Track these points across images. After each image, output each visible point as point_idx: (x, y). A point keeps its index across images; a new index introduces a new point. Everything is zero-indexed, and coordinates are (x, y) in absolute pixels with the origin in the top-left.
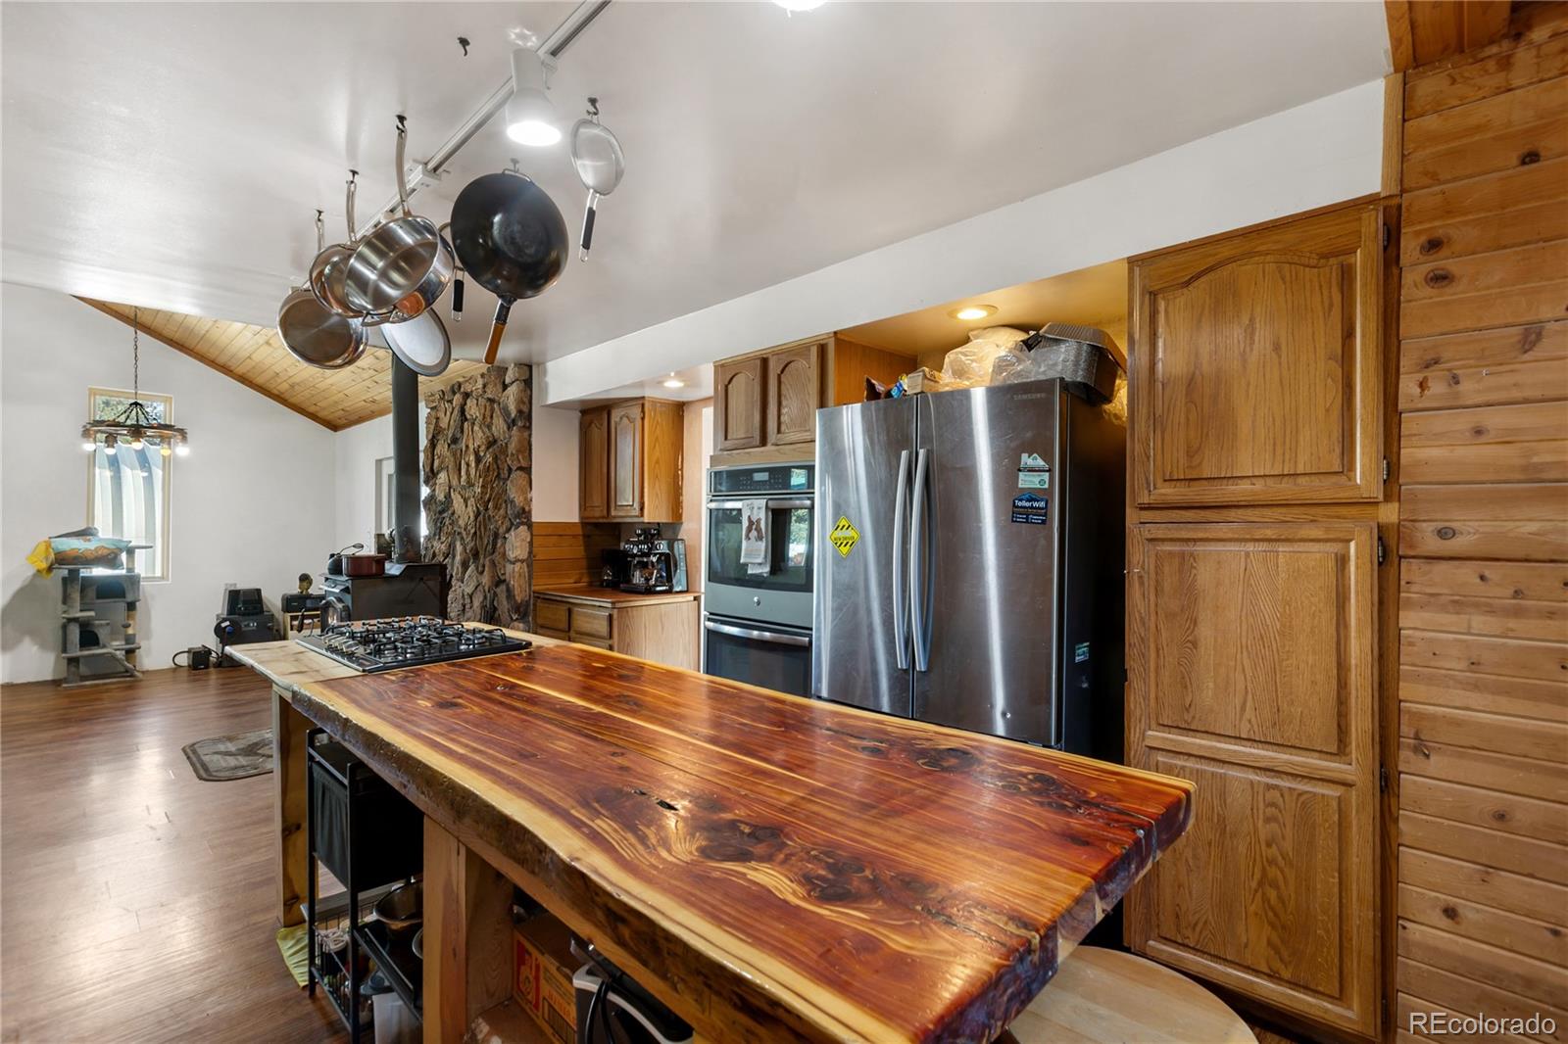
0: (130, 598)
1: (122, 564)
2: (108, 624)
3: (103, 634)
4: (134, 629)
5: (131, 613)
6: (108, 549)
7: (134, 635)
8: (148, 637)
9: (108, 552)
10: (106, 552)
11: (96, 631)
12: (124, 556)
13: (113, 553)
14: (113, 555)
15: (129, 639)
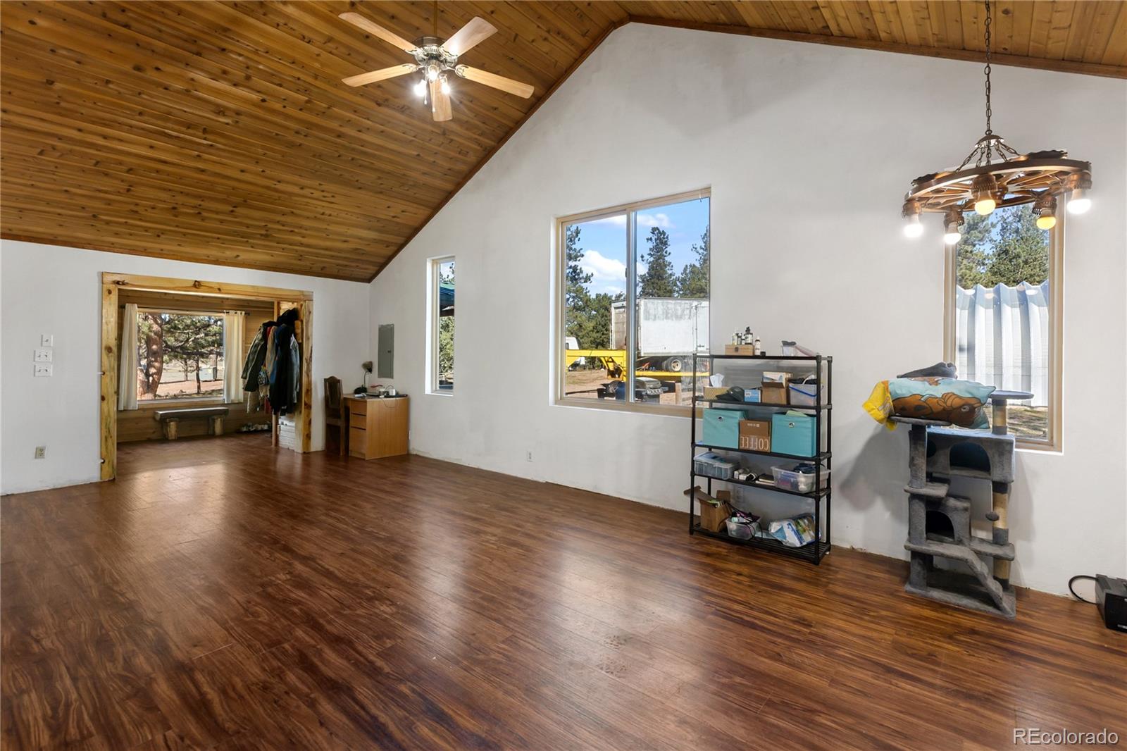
0: (997, 475)
1: (987, 422)
2: (966, 509)
3: (958, 521)
4: (1005, 521)
5: (998, 495)
6: (961, 398)
7: (1006, 532)
8: (1028, 535)
9: (963, 402)
10: (957, 402)
11: (949, 515)
12: (988, 410)
13: (968, 405)
14: (967, 408)
15: (1000, 538)
